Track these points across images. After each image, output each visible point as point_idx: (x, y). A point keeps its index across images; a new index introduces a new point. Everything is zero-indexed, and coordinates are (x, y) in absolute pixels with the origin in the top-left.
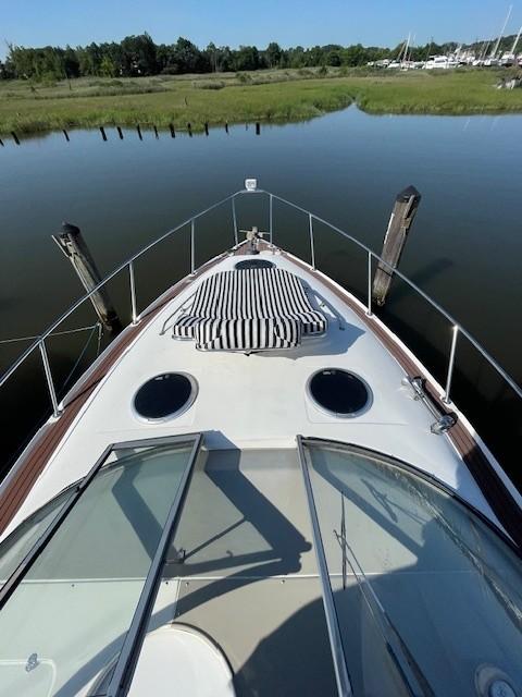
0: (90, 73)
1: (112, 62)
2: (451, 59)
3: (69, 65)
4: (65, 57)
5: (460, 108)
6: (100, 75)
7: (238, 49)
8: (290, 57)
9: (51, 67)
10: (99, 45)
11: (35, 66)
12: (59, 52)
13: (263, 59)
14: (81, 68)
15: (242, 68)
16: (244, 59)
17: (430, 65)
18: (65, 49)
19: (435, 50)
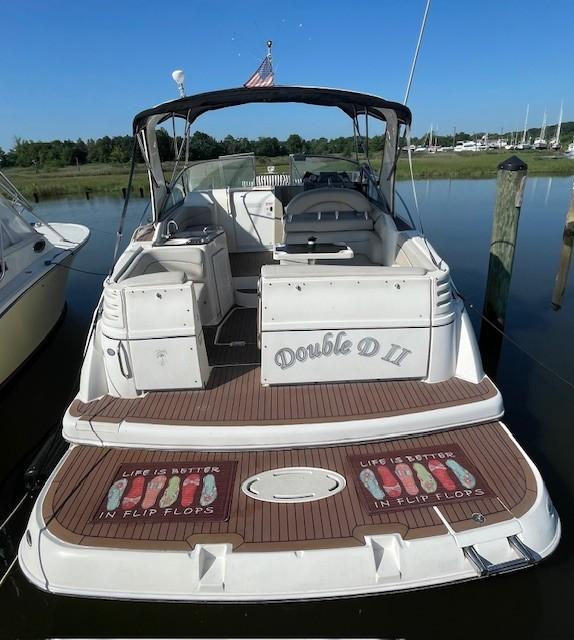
0: (97, 160)
1: (123, 151)
2: (479, 144)
3: (78, 154)
4: (74, 148)
5: (478, 173)
6: (108, 161)
7: (258, 140)
8: (312, 146)
9: (57, 156)
10: (111, 138)
11: (41, 155)
12: (69, 144)
13: (283, 148)
14: (89, 156)
15: (261, 154)
16: (263, 147)
17: (458, 149)
18: (75, 142)
19: (465, 138)
